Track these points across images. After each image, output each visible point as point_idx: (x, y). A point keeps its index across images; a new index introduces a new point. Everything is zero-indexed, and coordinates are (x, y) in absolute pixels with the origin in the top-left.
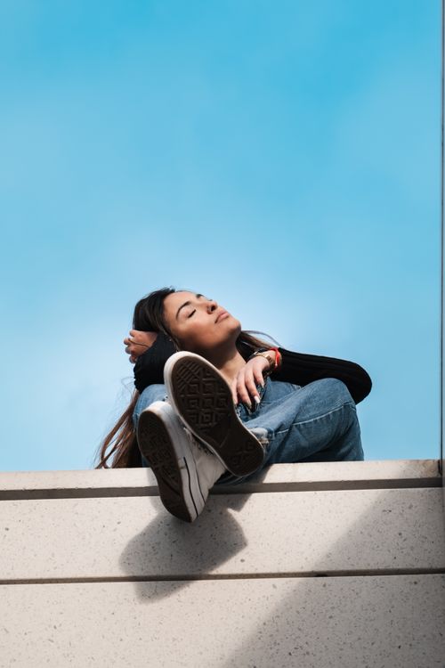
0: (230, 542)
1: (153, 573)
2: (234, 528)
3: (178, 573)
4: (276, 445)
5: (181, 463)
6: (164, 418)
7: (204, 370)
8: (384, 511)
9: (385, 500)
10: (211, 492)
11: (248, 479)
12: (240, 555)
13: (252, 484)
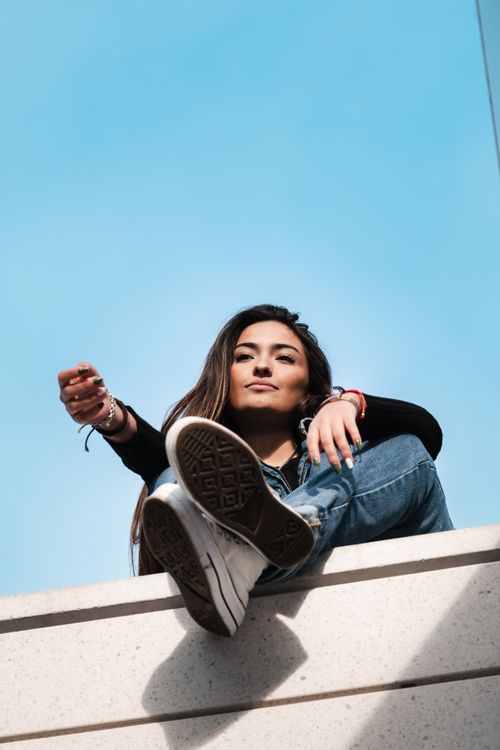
0: (285, 657)
1: (188, 707)
2: (289, 638)
3: (221, 704)
4: (333, 525)
5: (204, 561)
6: (175, 505)
7: (217, 437)
8: (481, 592)
9: (481, 578)
10: (252, 594)
11: (300, 573)
12: (300, 672)
13: (306, 578)
